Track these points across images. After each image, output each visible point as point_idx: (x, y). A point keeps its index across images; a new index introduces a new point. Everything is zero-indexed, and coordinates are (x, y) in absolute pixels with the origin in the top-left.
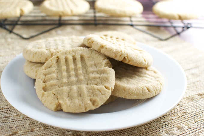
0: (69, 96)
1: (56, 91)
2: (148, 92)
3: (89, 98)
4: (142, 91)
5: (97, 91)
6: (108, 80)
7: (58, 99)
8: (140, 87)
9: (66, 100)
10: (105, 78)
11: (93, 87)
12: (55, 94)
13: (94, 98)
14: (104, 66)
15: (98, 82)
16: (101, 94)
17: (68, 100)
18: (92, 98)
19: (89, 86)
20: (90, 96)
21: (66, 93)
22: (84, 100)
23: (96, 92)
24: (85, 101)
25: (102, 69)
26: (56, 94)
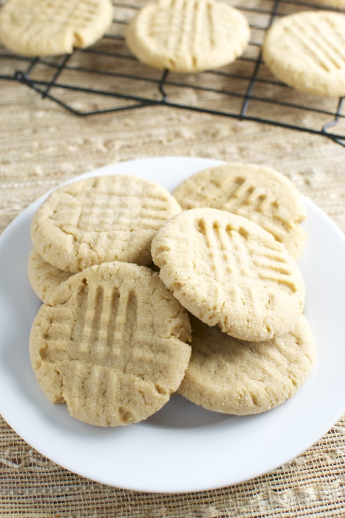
0: (83, 387)
1: (63, 366)
2: (253, 406)
3: (119, 405)
4: (240, 402)
5: (137, 393)
6: (167, 372)
7: (63, 387)
8: (236, 392)
9: (74, 397)
10: (162, 366)
11: (134, 381)
12: (58, 373)
13: (127, 408)
14: (169, 334)
15: (147, 372)
16: (143, 401)
17: (79, 397)
18: (123, 406)
19: (127, 377)
20: (122, 400)
21: (78, 379)
22: (108, 406)
23: (135, 395)
24: (108, 411)
25: (163, 341)
26: (61, 373)
